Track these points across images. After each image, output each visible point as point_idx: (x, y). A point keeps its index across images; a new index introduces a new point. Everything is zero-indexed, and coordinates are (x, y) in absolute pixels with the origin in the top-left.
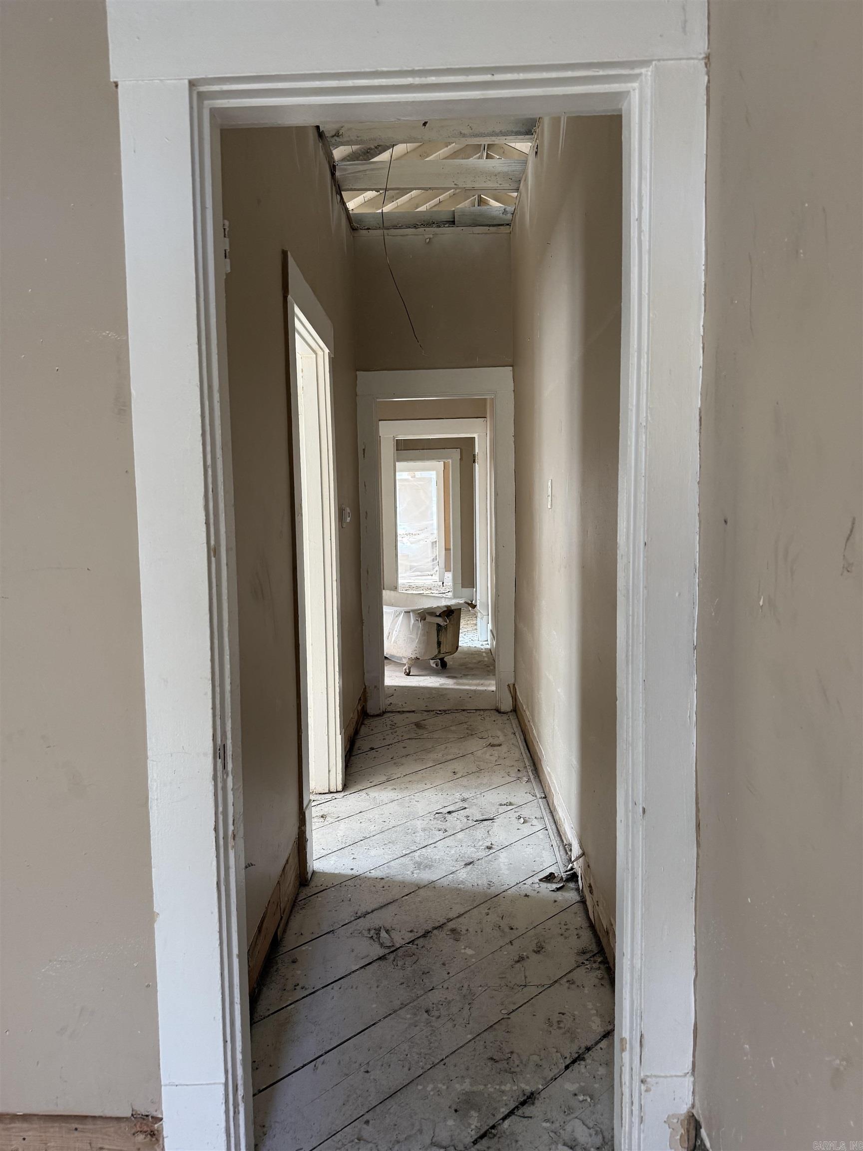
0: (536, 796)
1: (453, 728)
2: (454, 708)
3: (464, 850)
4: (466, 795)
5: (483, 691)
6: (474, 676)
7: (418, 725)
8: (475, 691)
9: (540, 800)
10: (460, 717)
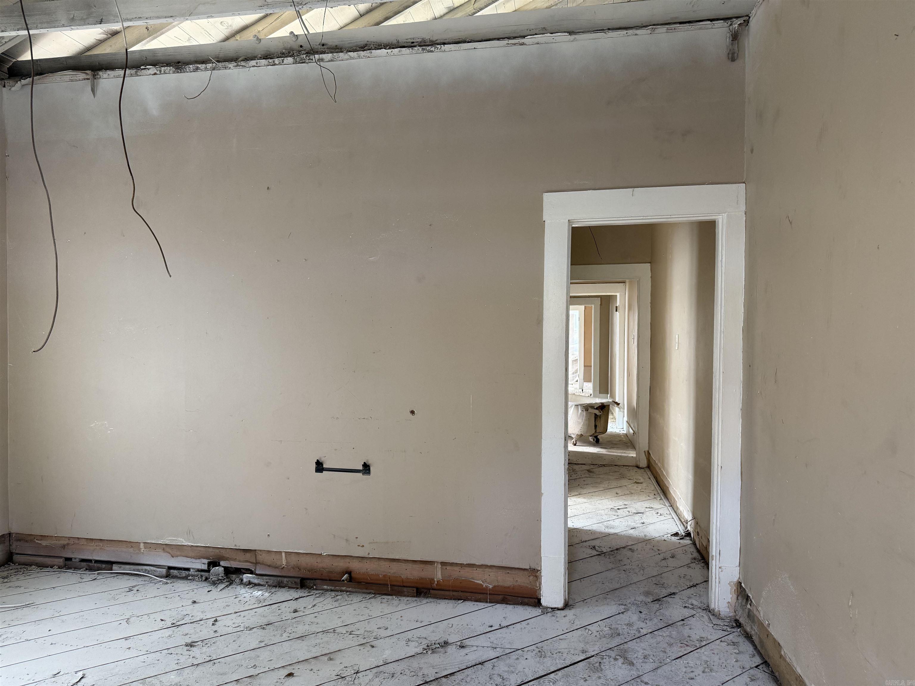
0: (666, 505)
1: (611, 474)
2: (610, 464)
3: (629, 523)
4: (626, 503)
5: (626, 456)
6: (618, 448)
7: (589, 471)
8: (621, 456)
9: (668, 507)
10: (614, 468)
